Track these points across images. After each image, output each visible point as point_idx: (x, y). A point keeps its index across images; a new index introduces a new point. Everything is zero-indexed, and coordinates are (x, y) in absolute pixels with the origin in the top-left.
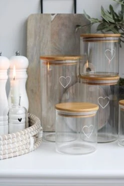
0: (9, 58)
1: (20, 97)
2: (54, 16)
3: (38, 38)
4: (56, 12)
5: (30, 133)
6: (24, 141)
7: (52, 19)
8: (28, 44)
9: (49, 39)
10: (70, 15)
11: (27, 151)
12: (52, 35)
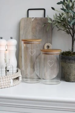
0: (7, 40)
1: (9, 59)
2: (34, 19)
3: (25, 30)
4: (35, 17)
5: (11, 77)
6: (7, 81)
7: (33, 20)
8: (20, 33)
9: (31, 31)
10: (41, 18)
11: (8, 86)
12: (32, 29)
